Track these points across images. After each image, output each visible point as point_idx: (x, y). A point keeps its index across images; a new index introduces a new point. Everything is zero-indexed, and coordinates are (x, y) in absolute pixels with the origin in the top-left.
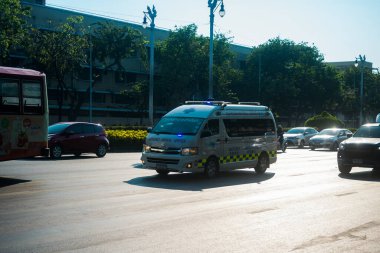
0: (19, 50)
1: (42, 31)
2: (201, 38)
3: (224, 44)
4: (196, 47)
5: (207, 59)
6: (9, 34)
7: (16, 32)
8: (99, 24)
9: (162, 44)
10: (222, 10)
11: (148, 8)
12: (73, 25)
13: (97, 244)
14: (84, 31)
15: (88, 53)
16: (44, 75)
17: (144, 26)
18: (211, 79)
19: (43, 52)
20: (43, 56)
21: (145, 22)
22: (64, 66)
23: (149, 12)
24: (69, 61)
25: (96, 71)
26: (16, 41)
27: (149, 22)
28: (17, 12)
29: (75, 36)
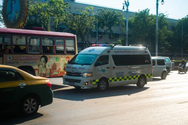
0: (63, 24)
1: (74, 14)
2: (152, 16)
3: (163, 18)
4: (149, 20)
5: (155, 26)
6: (58, 16)
7: (62, 15)
8: (101, 10)
9: (132, 19)
10: (163, 1)
11: (125, 2)
12: (88, 11)
13: (102, 117)
14: (93, 14)
15: (96, 25)
16: (75, 35)
17: (123, 10)
18: (157, 36)
19: (74, 24)
20: (74, 27)
21: (124, 9)
22: (84, 31)
23: (126, 4)
24: (87, 28)
25: (100, 33)
26: (62, 19)
27: (125, 8)
28: (62, 5)
29: (90, 16)
